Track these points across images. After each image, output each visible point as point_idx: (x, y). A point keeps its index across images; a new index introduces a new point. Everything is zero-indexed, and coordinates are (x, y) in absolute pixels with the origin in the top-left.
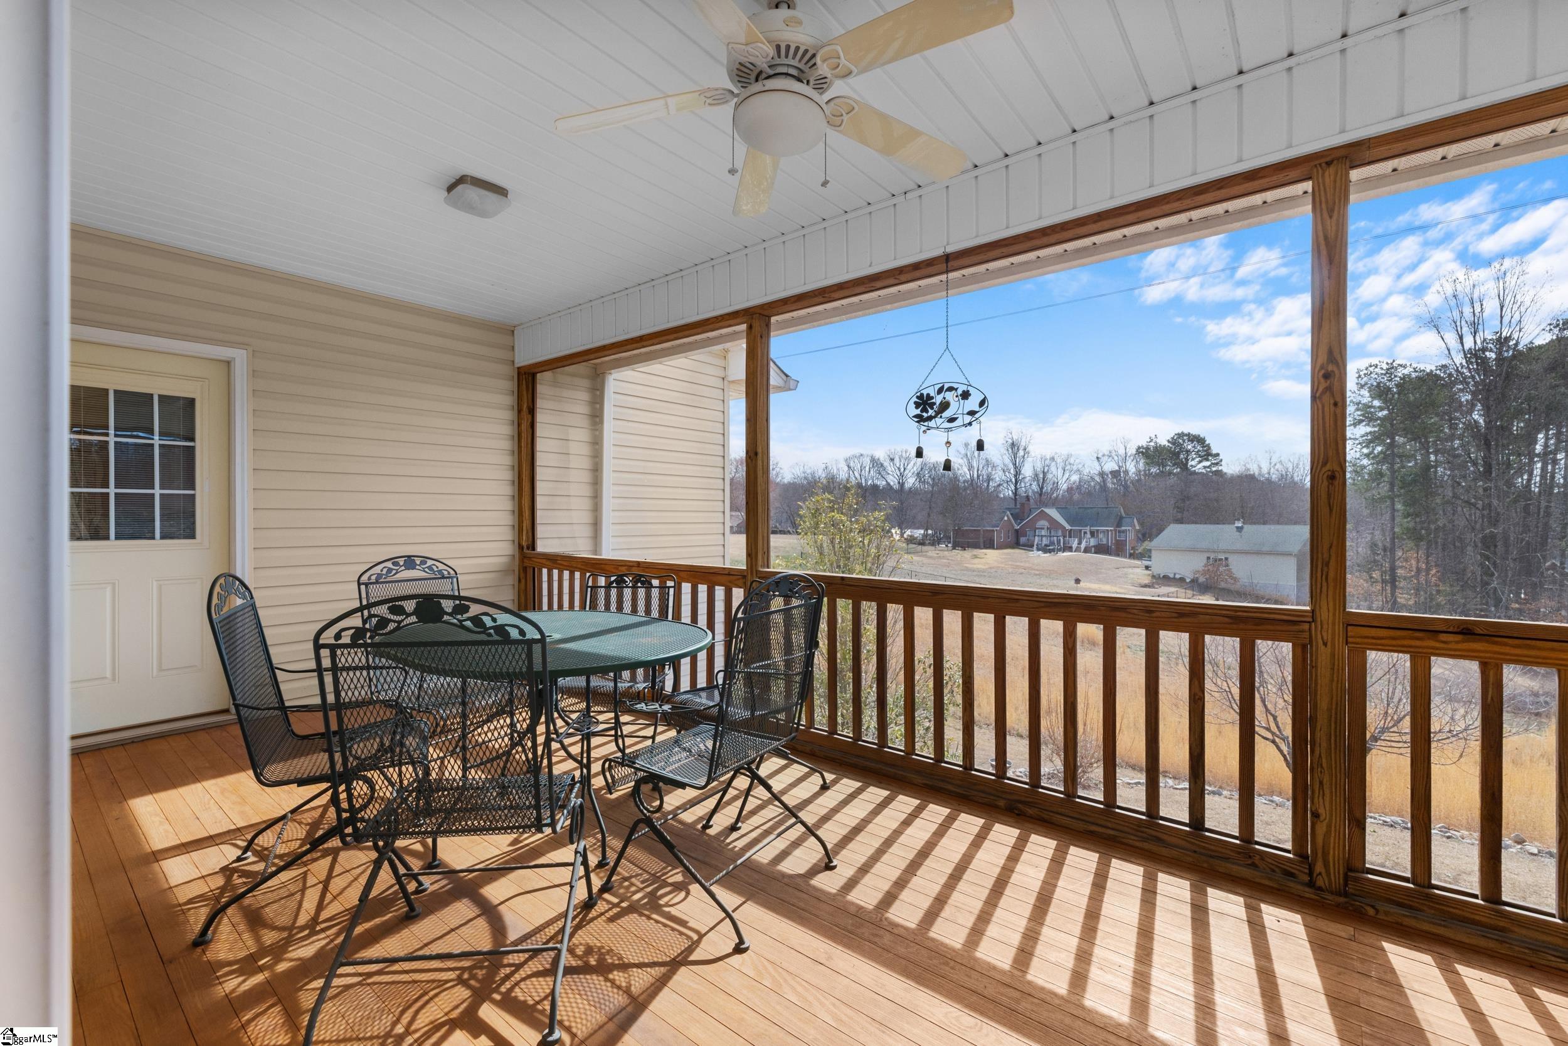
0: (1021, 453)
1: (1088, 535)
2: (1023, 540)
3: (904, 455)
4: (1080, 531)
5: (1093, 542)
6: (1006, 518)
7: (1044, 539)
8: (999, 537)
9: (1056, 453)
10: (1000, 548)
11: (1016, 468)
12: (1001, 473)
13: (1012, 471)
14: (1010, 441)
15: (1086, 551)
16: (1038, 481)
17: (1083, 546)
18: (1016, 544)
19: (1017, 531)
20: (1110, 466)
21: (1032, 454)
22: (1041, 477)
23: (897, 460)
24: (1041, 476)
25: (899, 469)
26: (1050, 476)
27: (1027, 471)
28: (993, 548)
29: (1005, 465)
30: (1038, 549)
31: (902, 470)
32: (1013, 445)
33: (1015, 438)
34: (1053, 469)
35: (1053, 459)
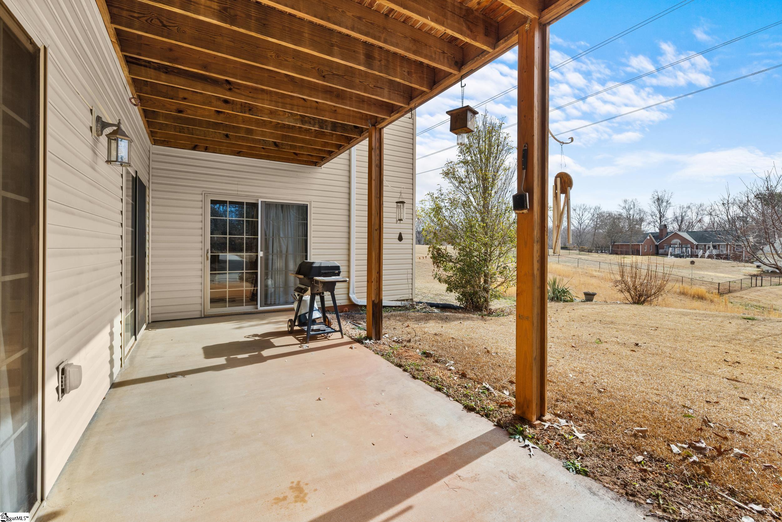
0: (664, 204)
1: (712, 248)
2: (661, 251)
3: (582, 207)
4: (705, 245)
5: (715, 252)
6: (648, 238)
7: (676, 249)
8: (643, 248)
9: (691, 204)
10: (644, 254)
11: (660, 212)
12: (650, 217)
13: (658, 216)
14: (656, 197)
15: (710, 257)
16: (678, 221)
17: (707, 253)
18: (657, 254)
19: (657, 246)
20: (735, 211)
21: (673, 204)
22: (680, 220)
23: (578, 209)
24: (680, 218)
25: (579, 215)
26: (686, 218)
27: (669, 215)
28: (639, 255)
29: (653, 212)
30: (671, 255)
31: (581, 215)
32: (658, 199)
33: (660, 195)
34: (689, 213)
35: (689, 207)
